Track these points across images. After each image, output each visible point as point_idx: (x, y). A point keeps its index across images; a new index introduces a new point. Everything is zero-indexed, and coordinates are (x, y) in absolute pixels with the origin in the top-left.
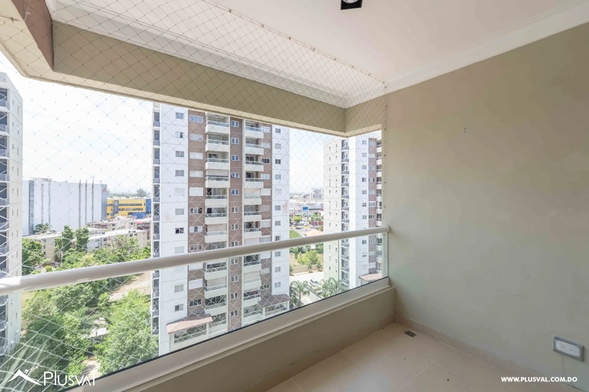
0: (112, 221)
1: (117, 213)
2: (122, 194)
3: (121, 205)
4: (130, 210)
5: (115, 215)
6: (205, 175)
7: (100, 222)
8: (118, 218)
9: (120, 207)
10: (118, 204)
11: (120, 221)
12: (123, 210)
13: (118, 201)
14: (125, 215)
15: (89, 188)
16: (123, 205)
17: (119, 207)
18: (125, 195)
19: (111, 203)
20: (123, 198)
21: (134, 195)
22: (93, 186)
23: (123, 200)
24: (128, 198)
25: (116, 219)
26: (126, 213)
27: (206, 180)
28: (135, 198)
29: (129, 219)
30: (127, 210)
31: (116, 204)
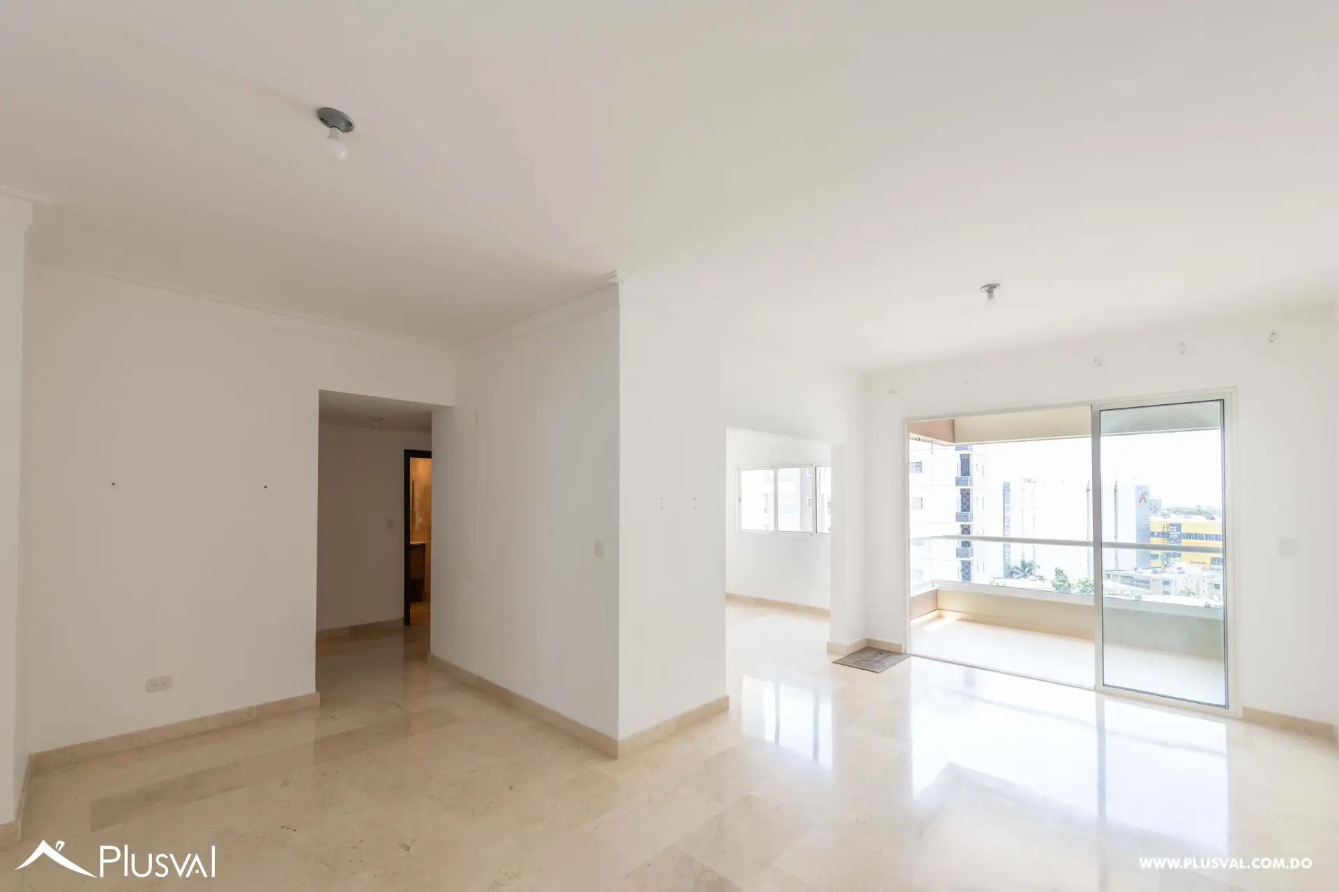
0: (1163, 572)
1: (1176, 554)
3: (1181, 536)
5: (1172, 560)
7: (1134, 571)
8: (1179, 568)
9: (1185, 542)
10: (1179, 533)
11: (1183, 575)
13: (1179, 527)
14: (1202, 563)
16: (1192, 536)
17: (1182, 540)
18: (1205, 512)
19: (1161, 530)
20: (1194, 519)
22: (1116, 490)
23: (1191, 524)
24: (1213, 518)
25: (1174, 569)
26: (1203, 557)
29: (1210, 573)
31: (1174, 534)
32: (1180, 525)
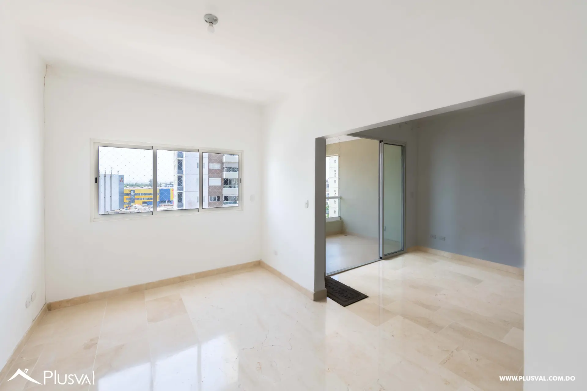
0: (130, 209)
1: (133, 201)
2: (135, 184)
3: (136, 194)
4: (144, 199)
5: (132, 204)
6: (222, 167)
7: (118, 210)
8: (135, 207)
9: (136, 196)
10: (134, 193)
11: (137, 209)
12: (138, 199)
13: (134, 191)
14: (140, 204)
15: (108, 179)
16: (139, 194)
17: (135, 196)
18: (138, 185)
19: (127, 192)
20: (137, 188)
21: (147, 185)
22: (111, 177)
23: (137, 189)
24: (142, 188)
25: (133, 207)
26: (141, 202)
27: (224, 171)
28: (149, 187)
29: (145, 207)
30: (141, 199)
31: (133, 194)
32: (135, 190)
